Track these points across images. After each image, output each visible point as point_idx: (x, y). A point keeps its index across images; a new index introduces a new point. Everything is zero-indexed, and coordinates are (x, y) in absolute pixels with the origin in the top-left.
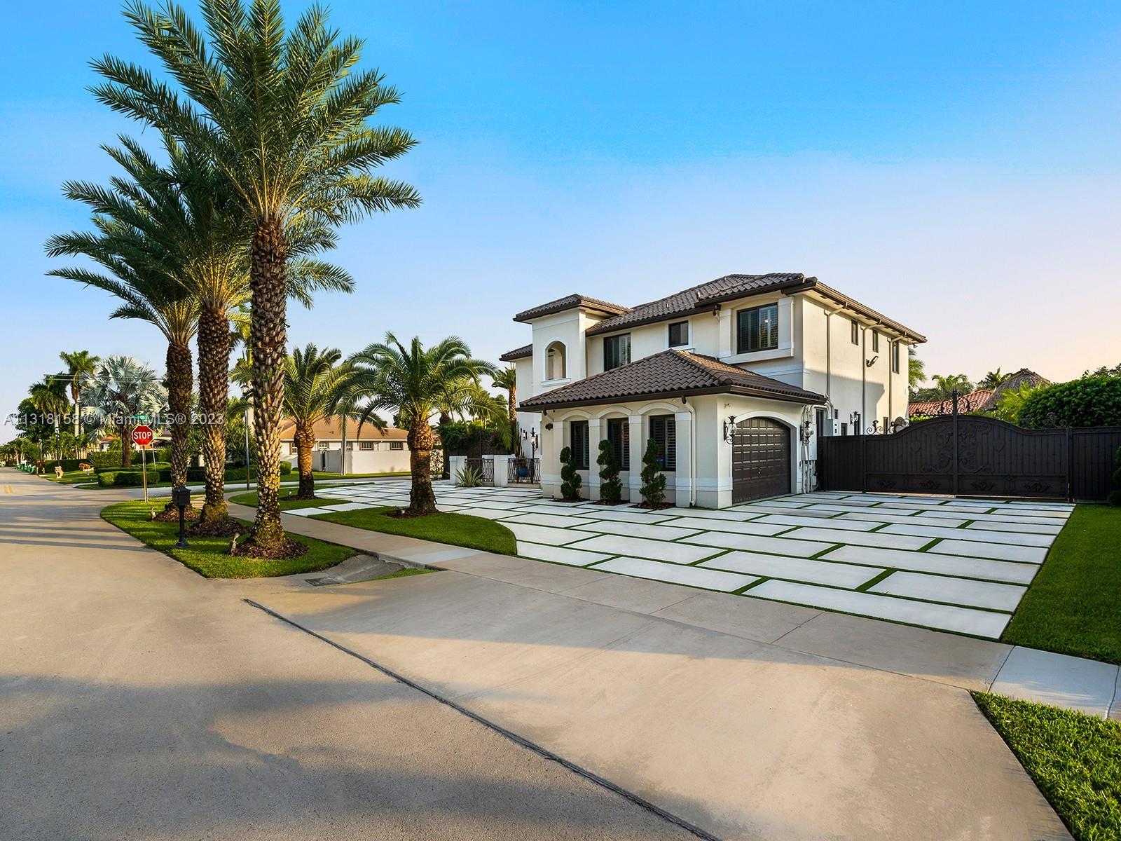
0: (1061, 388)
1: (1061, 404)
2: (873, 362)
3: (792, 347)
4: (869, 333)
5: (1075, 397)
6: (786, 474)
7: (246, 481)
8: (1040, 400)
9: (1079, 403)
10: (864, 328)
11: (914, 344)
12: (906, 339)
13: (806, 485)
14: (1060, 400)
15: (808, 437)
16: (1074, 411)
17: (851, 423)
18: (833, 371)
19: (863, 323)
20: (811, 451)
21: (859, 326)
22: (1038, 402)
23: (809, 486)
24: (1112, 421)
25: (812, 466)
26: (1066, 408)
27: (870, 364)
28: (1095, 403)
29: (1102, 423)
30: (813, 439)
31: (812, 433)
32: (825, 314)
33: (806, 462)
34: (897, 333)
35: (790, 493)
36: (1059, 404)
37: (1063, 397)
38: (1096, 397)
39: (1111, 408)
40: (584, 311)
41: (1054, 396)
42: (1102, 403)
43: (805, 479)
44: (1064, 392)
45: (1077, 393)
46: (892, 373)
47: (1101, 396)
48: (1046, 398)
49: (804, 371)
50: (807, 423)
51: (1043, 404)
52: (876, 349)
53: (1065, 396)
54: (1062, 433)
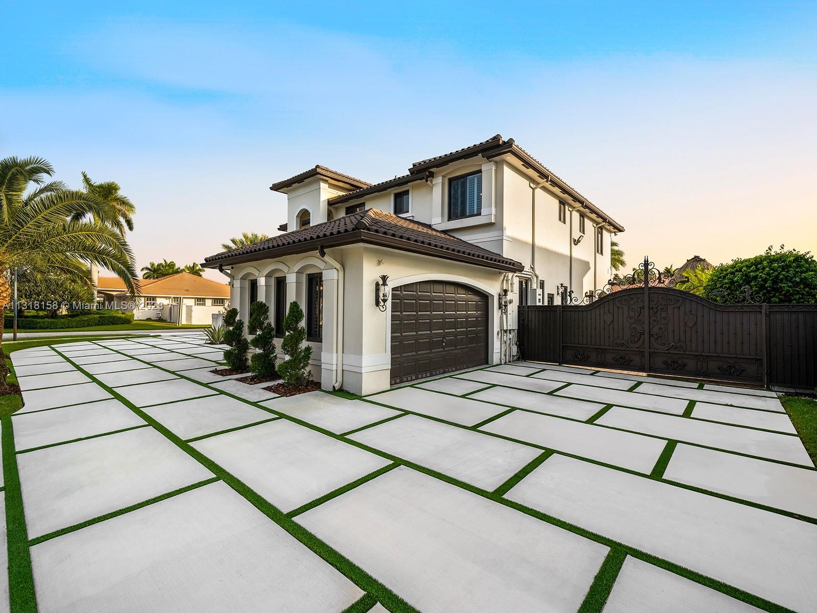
0: (747, 263)
1: (748, 280)
2: (579, 241)
3: (493, 212)
4: (576, 215)
5: (762, 272)
6: (483, 344)
7: (12, 330)
8: (727, 275)
9: (766, 278)
10: (571, 210)
11: (615, 232)
12: (608, 227)
13: (505, 355)
14: (746, 275)
15: (506, 306)
16: (762, 287)
17: (558, 294)
18: (538, 242)
19: (570, 205)
20: (511, 319)
21: (567, 207)
22: (724, 277)
23: (508, 356)
24: (800, 298)
25: (513, 336)
26: (753, 283)
27: (577, 242)
28: (782, 280)
29: (790, 301)
30: (513, 309)
31: (511, 302)
32: (530, 187)
33: (506, 331)
34: (600, 220)
35: (488, 364)
36: (745, 279)
37: (750, 272)
38: (784, 273)
39: (797, 284)
40: (326, 181)
41: (741, 271)
42: (789, 279)
43: (503, 350)
44: (751, 267)
45: (764, 269)
46: (597, 254)
47: (788, 272)
48: (733, 273)
49: (504, 238)
50: (506, 291)
51: (730, 279)
52: (582, 229)
53: (752, 271)
54: (758, 310)
